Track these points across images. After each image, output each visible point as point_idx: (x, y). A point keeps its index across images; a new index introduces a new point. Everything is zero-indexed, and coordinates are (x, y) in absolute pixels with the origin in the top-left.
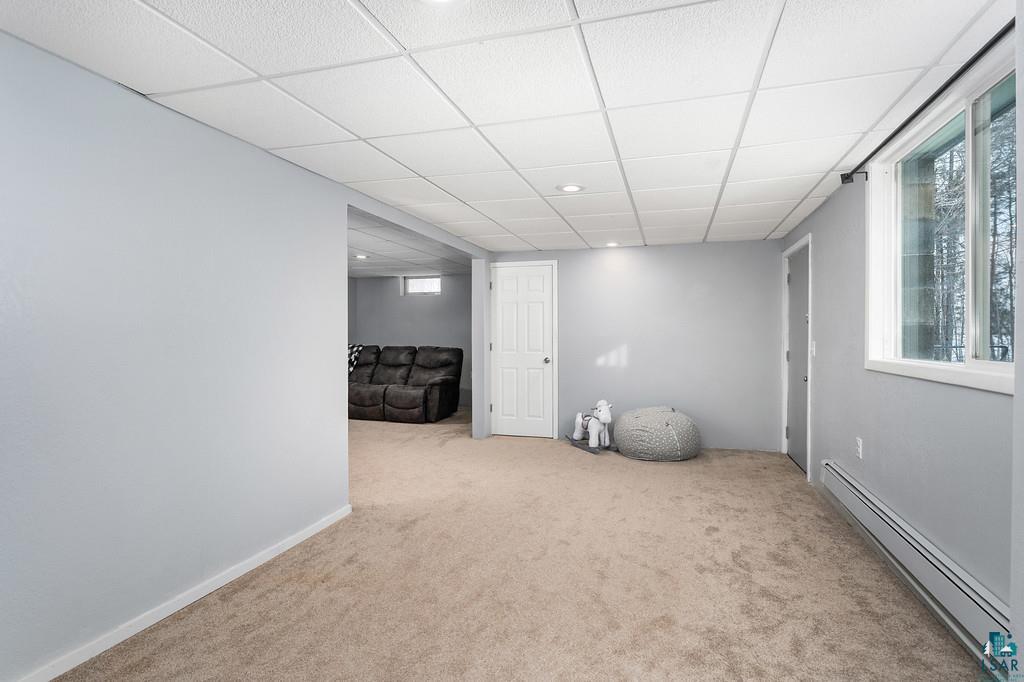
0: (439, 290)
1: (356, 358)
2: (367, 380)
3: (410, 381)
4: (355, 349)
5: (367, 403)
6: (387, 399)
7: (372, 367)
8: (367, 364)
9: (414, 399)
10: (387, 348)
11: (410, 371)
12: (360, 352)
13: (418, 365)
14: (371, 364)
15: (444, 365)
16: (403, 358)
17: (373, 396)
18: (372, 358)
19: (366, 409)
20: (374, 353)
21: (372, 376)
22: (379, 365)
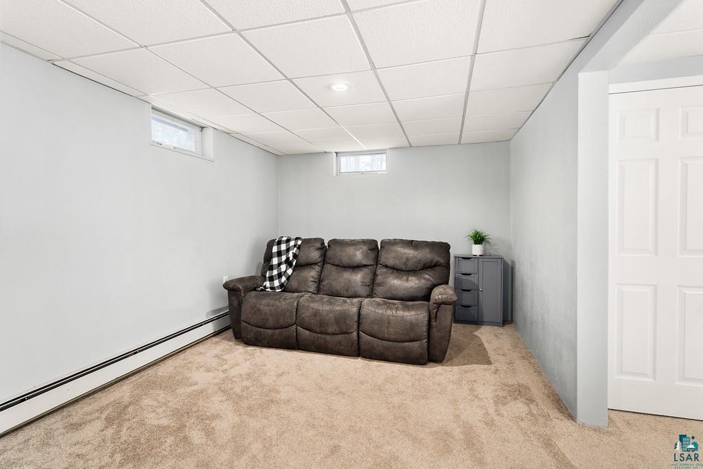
0: (384, 168)
1: (295, 256)
2: (312, 288)
3: (379, 290)
4: (292, 243)
5: (331, 330)
6: (365, 326)
7: (317, 268)
8: (309, 265)
9: (413, 326)
10: (334, 242)
11: (375, 275)
12: (299, 248)
13: (386, 266)
14: (315, 264)
15: (427, 267)
16: (359, 255)
17: (341, 318)
18: (315, 255)
19: (328, 337)
20: (318, 249)
21: (319, 281)
22: (328, 266)
